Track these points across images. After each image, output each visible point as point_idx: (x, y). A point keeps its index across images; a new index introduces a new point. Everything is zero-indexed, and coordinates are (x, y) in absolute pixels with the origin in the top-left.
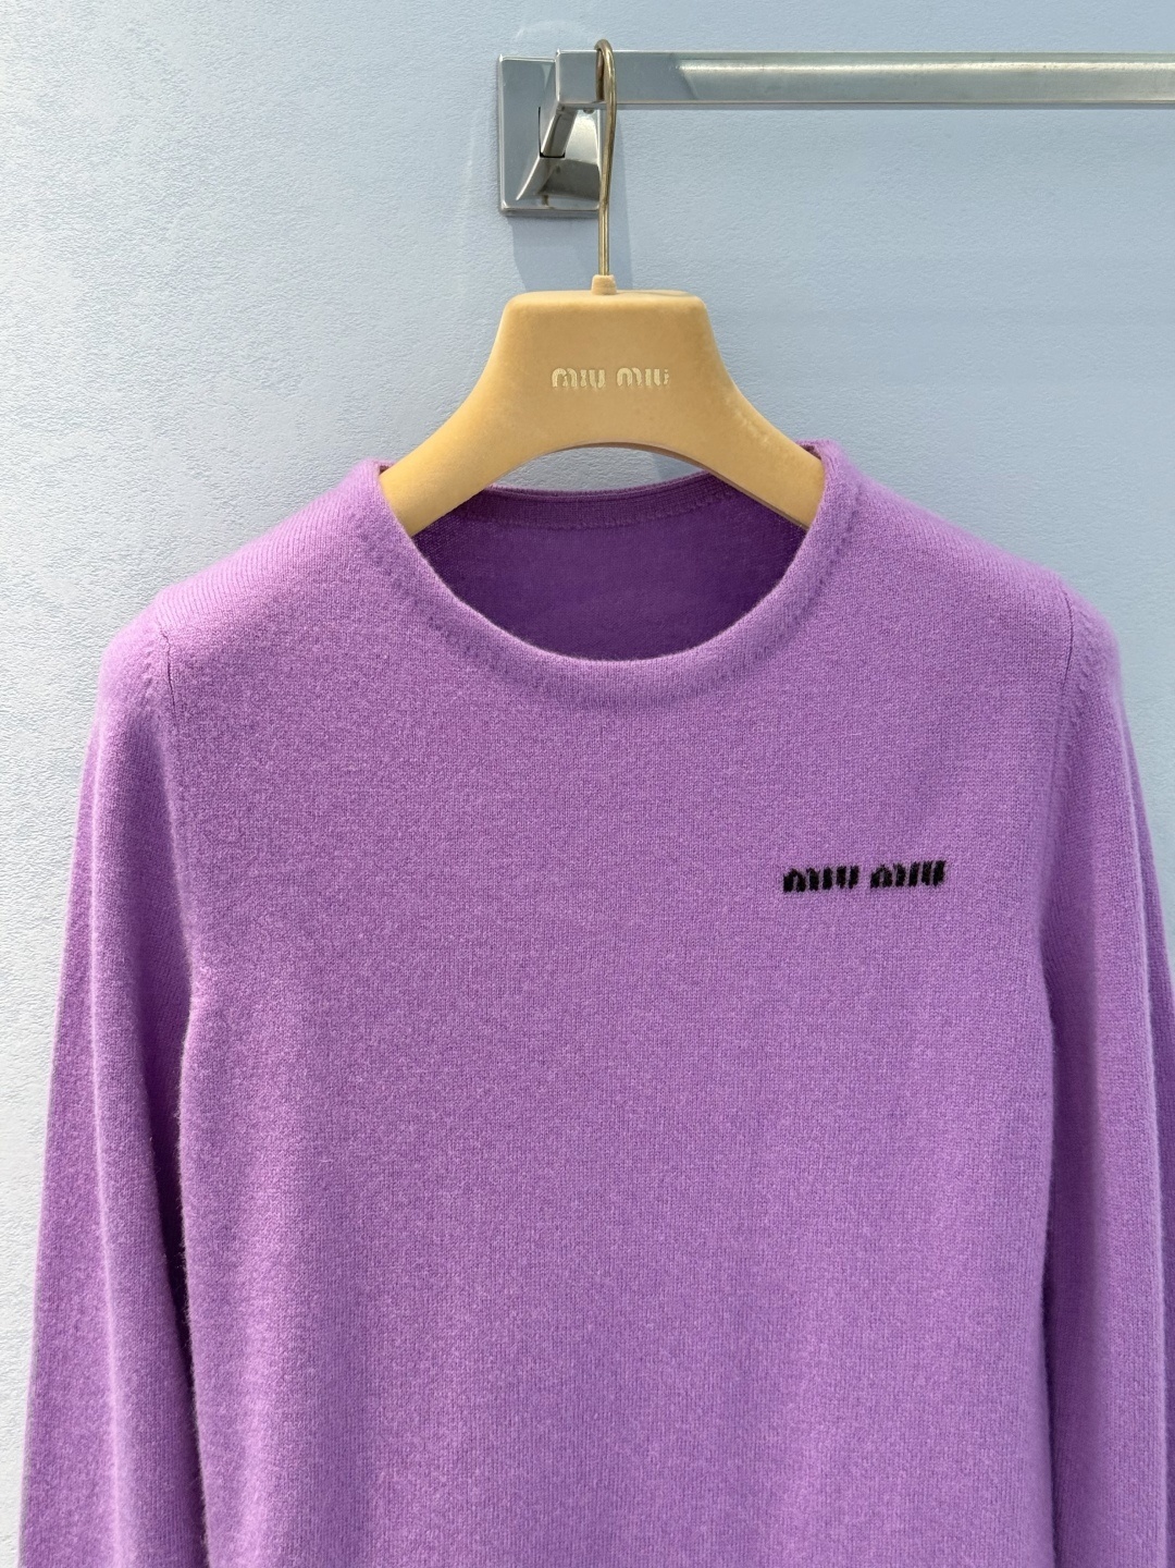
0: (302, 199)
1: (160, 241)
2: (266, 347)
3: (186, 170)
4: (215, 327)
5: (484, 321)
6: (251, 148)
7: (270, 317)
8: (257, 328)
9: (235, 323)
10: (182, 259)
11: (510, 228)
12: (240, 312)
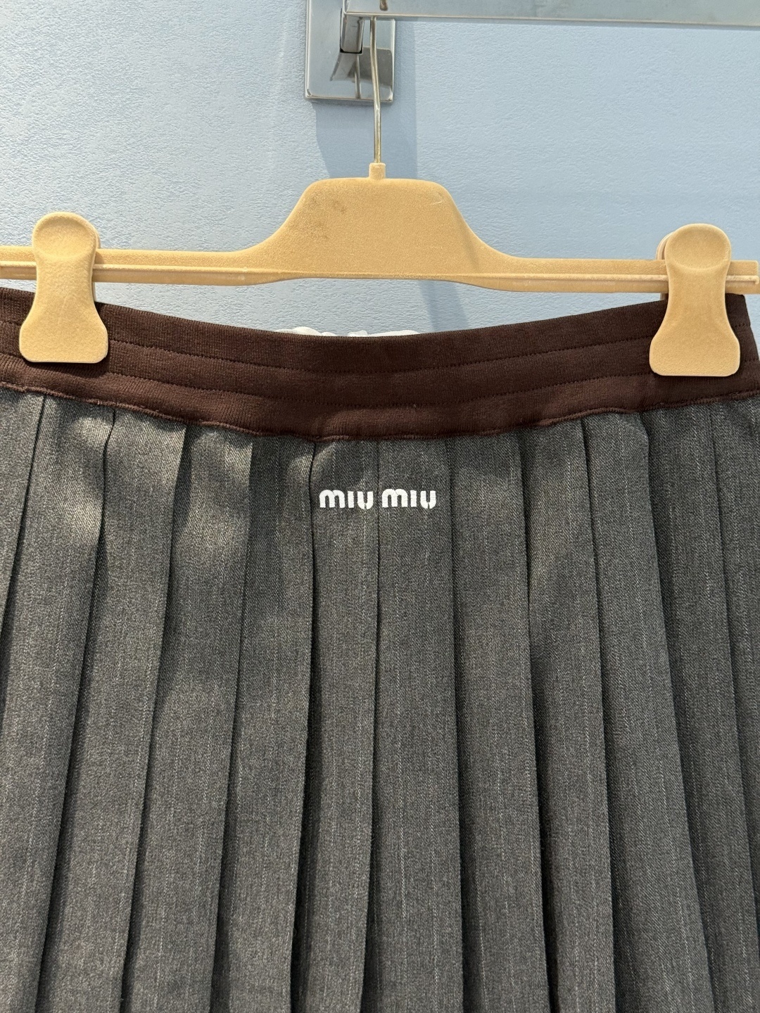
0: (136, 81)
1: (14, 115)
2: (103, 209)
3: (38, 54)
4: (59, 190)
5: (290, 192)
6: (94, 36)
7: (107, 183)
8: (95, 192)
9: (76, 187)
10: (32, 131)
11: (314, 114)
12: (81, 178)
